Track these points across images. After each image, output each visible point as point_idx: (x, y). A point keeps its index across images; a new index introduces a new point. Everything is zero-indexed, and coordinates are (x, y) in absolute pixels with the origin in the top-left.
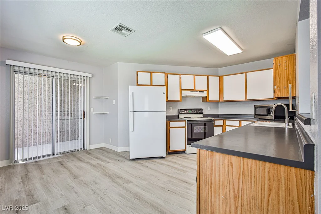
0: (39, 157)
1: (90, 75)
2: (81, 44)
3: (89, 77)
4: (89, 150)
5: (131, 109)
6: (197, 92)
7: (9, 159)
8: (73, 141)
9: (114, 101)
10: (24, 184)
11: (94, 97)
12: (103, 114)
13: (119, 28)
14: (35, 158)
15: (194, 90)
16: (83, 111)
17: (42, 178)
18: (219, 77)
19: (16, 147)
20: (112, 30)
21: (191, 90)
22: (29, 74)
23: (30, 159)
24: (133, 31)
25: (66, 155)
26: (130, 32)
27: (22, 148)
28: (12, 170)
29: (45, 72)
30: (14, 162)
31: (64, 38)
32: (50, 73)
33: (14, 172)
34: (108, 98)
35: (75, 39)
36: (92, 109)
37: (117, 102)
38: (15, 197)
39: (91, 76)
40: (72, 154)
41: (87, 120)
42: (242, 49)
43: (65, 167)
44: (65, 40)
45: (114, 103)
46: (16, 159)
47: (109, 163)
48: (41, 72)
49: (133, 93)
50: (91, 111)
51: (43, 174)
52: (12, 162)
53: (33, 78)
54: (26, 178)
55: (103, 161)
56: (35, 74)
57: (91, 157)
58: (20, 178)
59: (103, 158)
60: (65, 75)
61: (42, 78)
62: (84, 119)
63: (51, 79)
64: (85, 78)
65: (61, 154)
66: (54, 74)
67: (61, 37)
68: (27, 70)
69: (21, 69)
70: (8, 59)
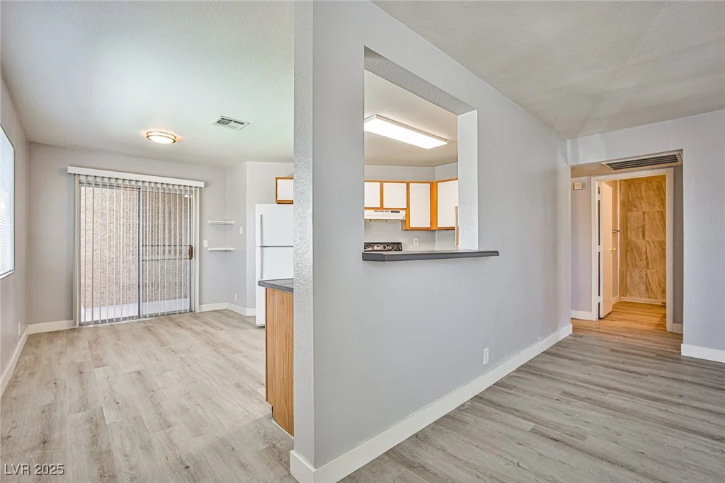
0: (118, 320)
1: (201, 184)
2: (175, 141)
3: (200, 188)
4: (200, 313)
5: (258, 244)
6: (387, 213)
7: (72, 318)
8: (183, 299)
9: (241, 228)
10: (91, 348)
11: (209, 222)
12: (226, 251)
13: (224, 121)
14: (111, 320)
15: (381, 208)
16: (190, 246)
17: (117, 344)
18: (431, 184)
19: (82, 307)
20: (214, 124)
21: (376, 209)
22: (101, 186)
23: (103, 321)
24: (245, 124)
25: (160, 319)
26: (243, 126)
27: (91, 309)
28: (76, 334)
29: (127, 183)
30: (80, 325)
31: (149, 134)
32: (133, 183)
33: (78, 337)
34: (232, 222)
35: (165, 135)
36: (205, 243)
37: (245, 230)
38: (79, 360)
39: (203, 186)
40: (169, 318)
41: (196, 260)
42: (446, 140)
43: (153, 333)
44: (150, 138)
45: (241, 232)
46: (82, 321)
47: (222, 329)
48: (120, 182)
49: (261, 216)
50: (205, 246)
51: (119, 340)
52: (75, 324)
53: (107, 191)
54: (95, 342)
55: (214, 327)
56: (111, 186)
57: (199, 323)
58: (87, 343)
59: (216, 323)
60: (159, 186)
61: (122, 191)
62: (190, 259)
63: (136, 193)
64: (193, 189)
65: (151, 316)
66: (140, 184)
67: (144, 134)
68: (98, 180)
69: (90, 179)
70: (71, 166)
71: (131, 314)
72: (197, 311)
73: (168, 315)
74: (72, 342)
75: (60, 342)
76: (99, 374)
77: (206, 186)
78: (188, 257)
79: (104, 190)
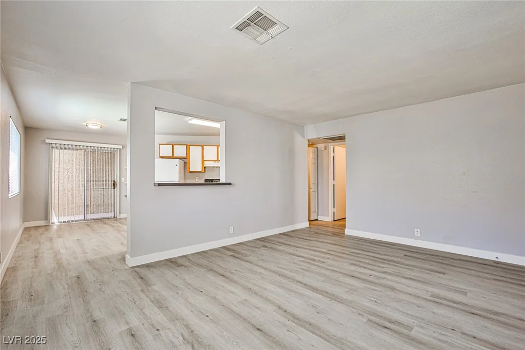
0: (72, 221)
1: (120, 147)
2: (101, 127)
3: (120, 149)
4: (119, 219)
7: (47, 220)
10: (56, 232)
14: (68, 221)
15: (218, 161)
16: (114, 181)
17: (70, 231)
22: (63, 149)
23: (64, 222)
25: (96, 221)
27: (58, 216)
28: (49, 227)
29: (78, 147)
30: (51, 223)
31: (87, 124)
32: (82, 147)
33: (51, 228)
35: (95, 124)
36: (123, 180)
38: (50, 236)
41: (117, 189)
43: (90, 227)
44: (88, 126)
46: (53, 221)
48: (74, 146)
51: (71, 229)
52: (49, 223)
56: (69, 149)
57: (116, 222)
58: (54, 230)
60: (96, 148)
61: (75, 151)
62: (114, 188)
63: (83, 152)
64: (116, 150)
65: (91, 220)
66: (85, 147)
67: (85, 124)
68: (62, 146)
69: (57, 145)
70: (47, 139)
71: (80, 219)
72: (118, 217)
73: (101, 219)
74: (47, 230)
75: (41, 230)
76: (60, 240)
77: (123, 148)
78: (113, 187)
79: (65, 151)
